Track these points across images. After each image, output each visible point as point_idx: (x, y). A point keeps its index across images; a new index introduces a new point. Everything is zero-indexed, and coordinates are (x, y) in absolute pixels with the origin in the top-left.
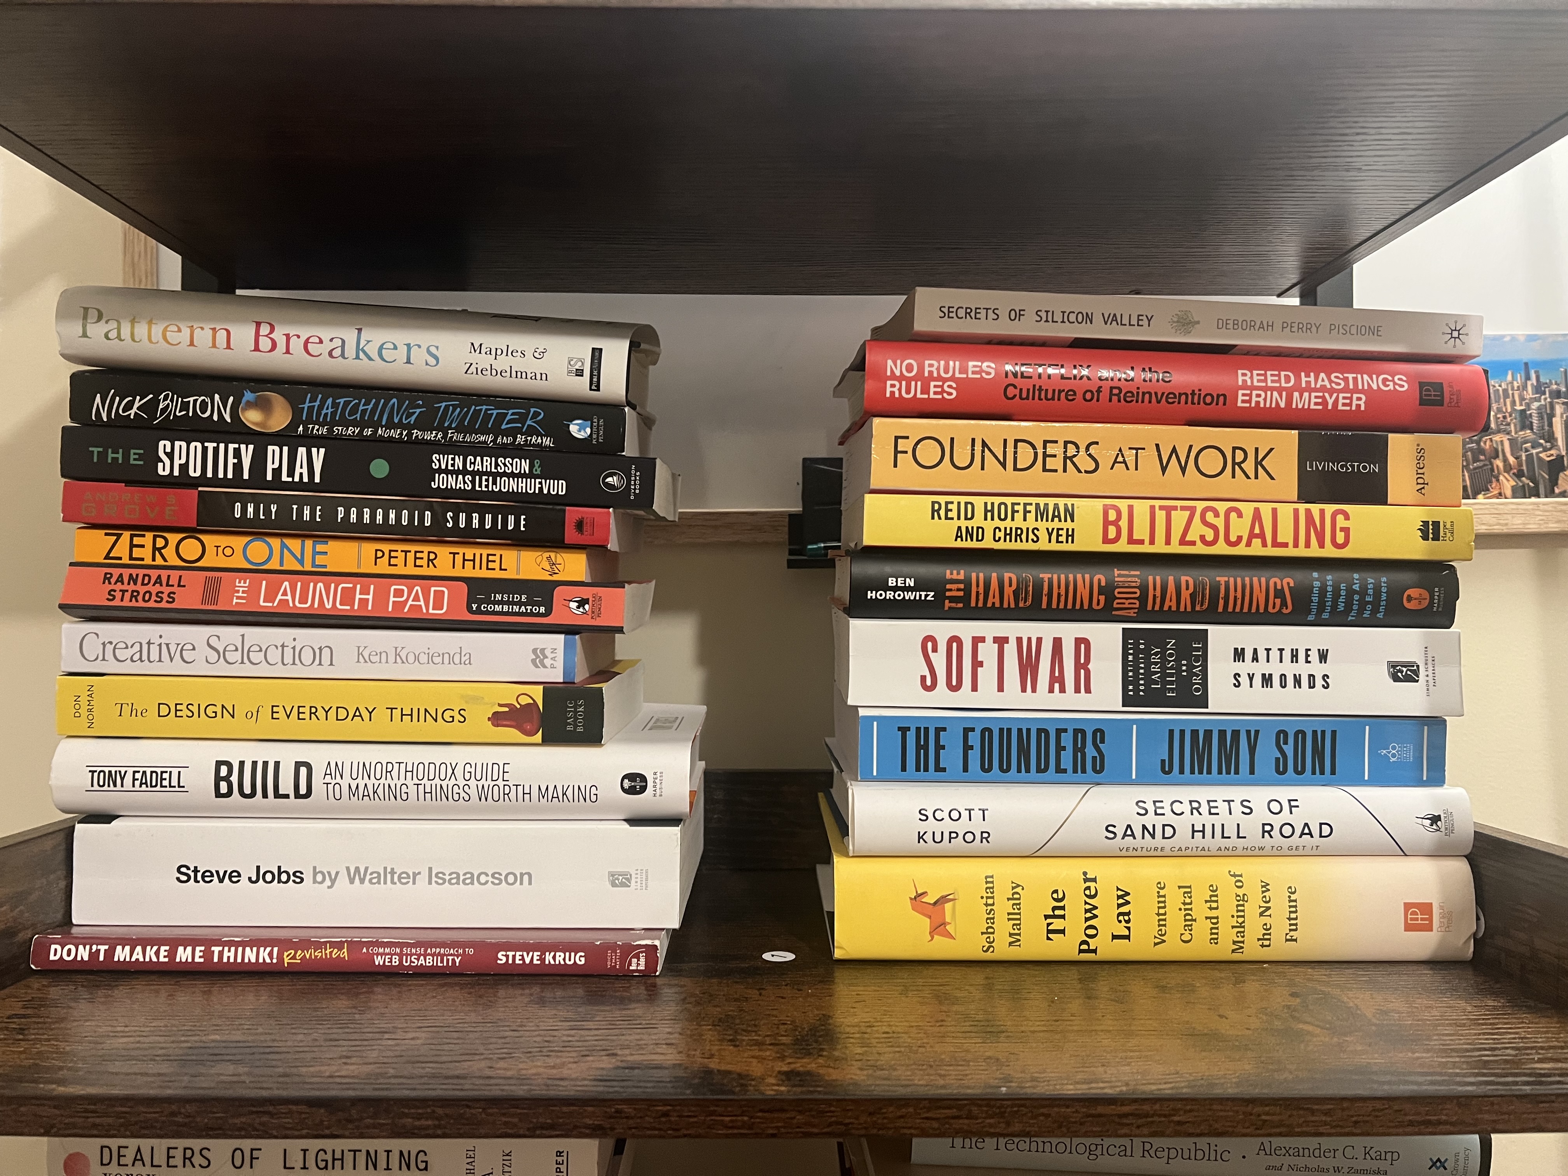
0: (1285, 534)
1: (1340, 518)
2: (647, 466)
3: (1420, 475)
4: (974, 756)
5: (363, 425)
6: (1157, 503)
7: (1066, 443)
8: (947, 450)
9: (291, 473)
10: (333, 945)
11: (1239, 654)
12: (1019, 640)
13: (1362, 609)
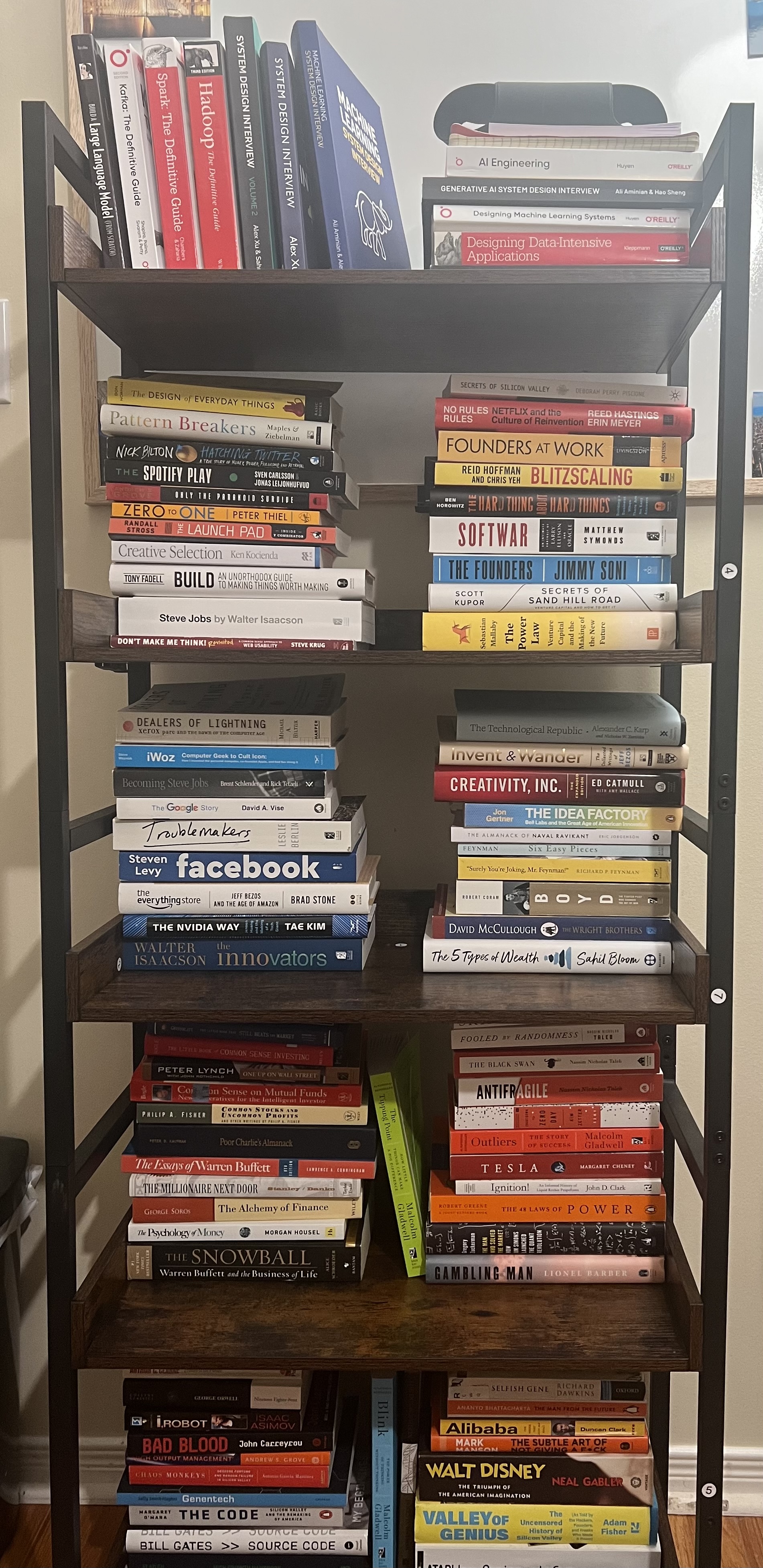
0: (606, 479)
1: (628, 472)
2: (342, 477)
3: (663, 455)
4: (480, 572)
5: (226, 460)
6: (554, 467)
7: (518, 441)
8: (469, 445)
9: (198, 480)
10: (228, 639)
11: (587, 530)
12: (499, 525)
13: (638, 511)
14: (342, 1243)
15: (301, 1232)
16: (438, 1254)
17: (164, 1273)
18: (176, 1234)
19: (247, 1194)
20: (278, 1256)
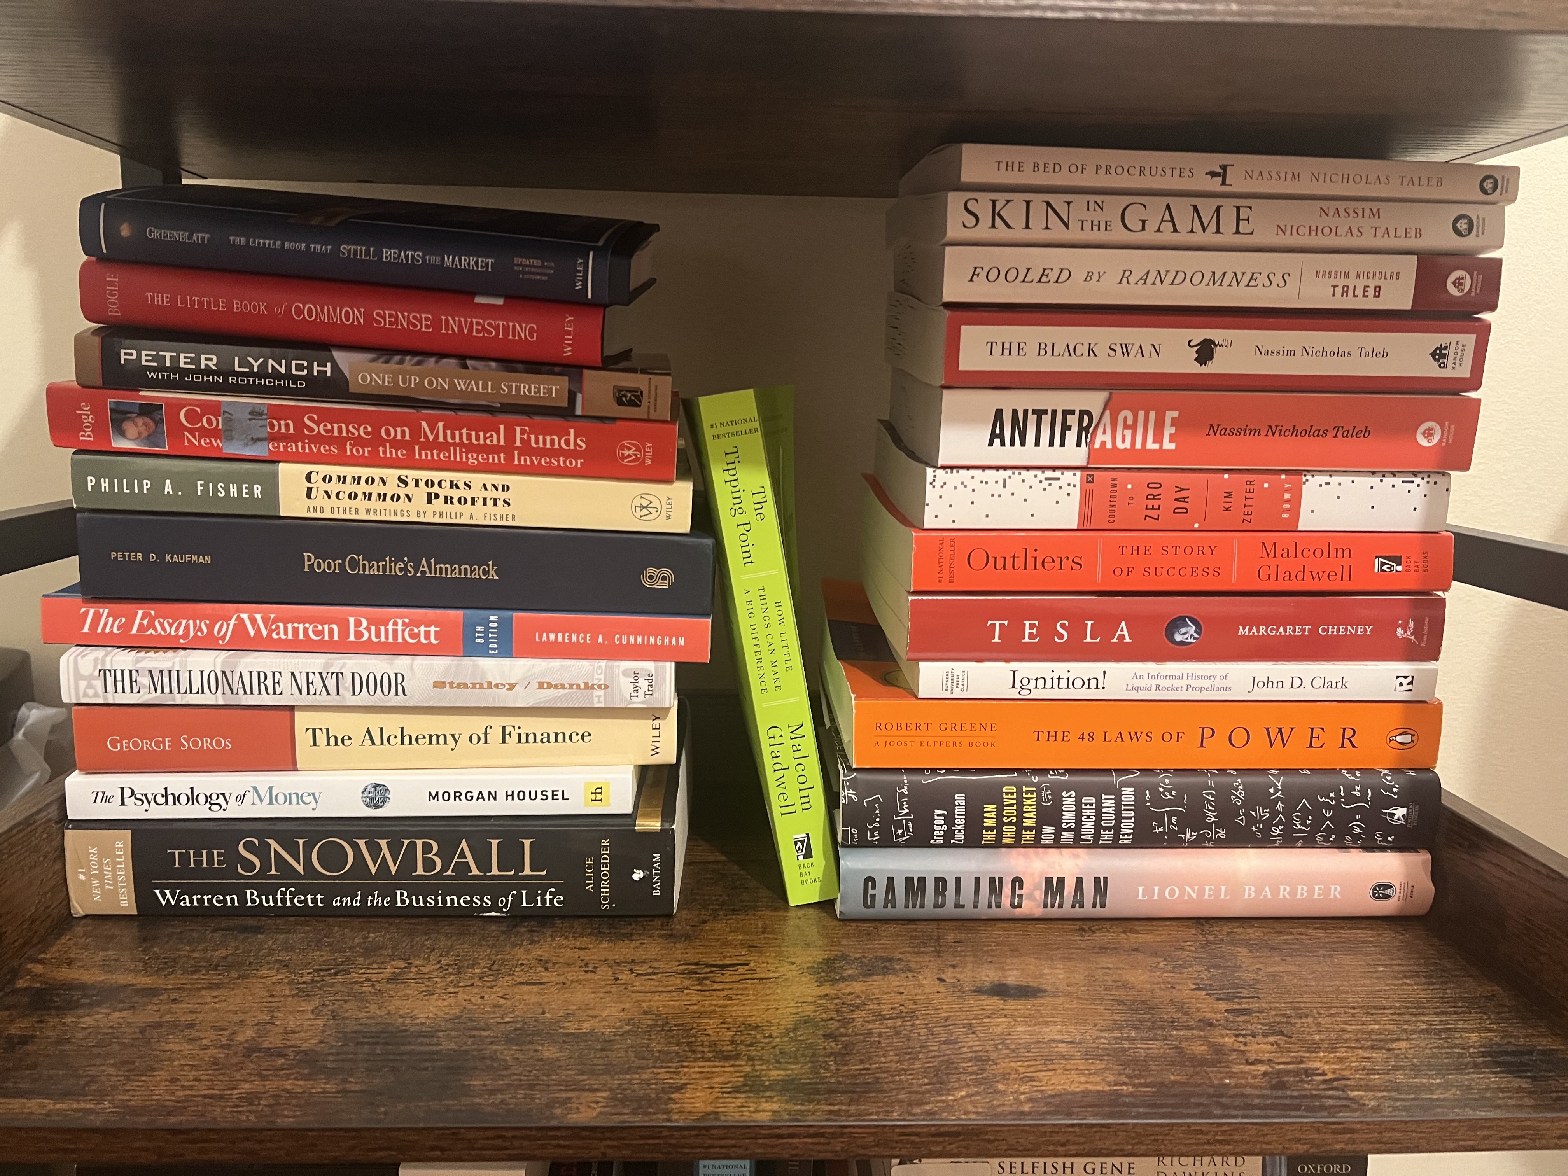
14: (628, 821)
15: (522, 795)
16: (871, 845)
17: (165, 897)
18: (193, 799)
19: (378, 699)
20: (463, 855)
